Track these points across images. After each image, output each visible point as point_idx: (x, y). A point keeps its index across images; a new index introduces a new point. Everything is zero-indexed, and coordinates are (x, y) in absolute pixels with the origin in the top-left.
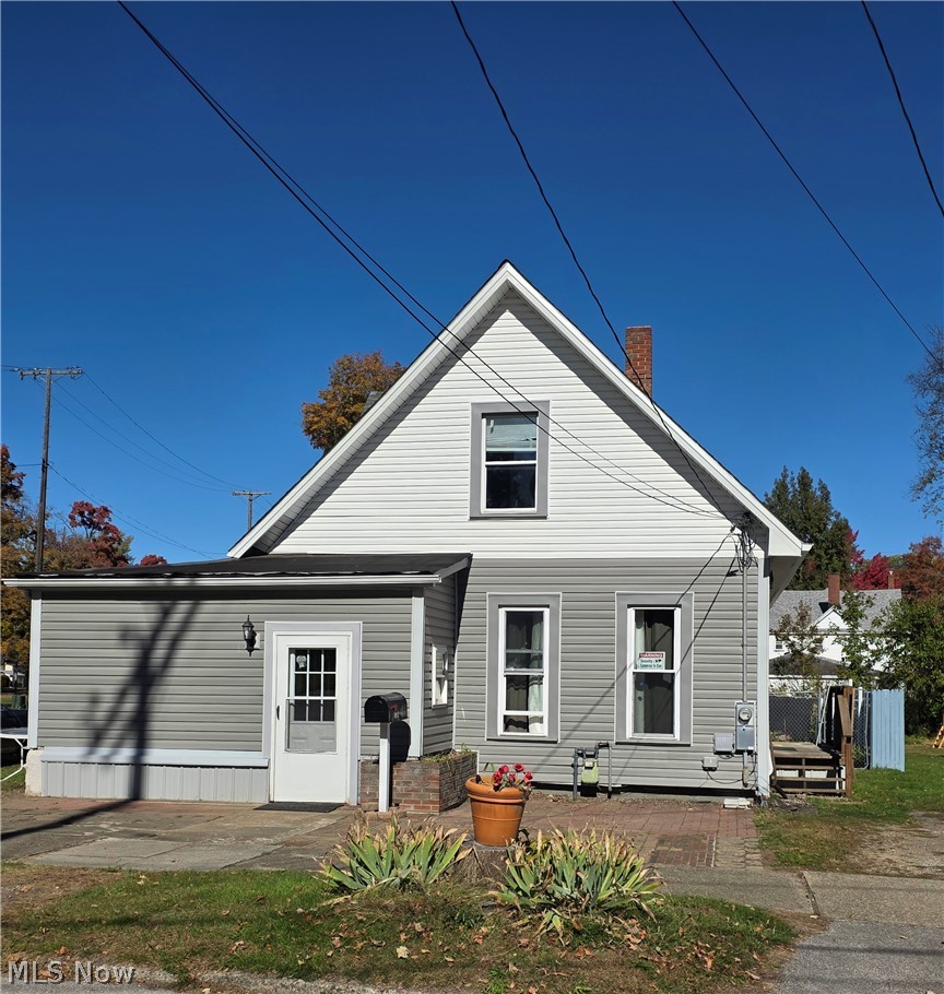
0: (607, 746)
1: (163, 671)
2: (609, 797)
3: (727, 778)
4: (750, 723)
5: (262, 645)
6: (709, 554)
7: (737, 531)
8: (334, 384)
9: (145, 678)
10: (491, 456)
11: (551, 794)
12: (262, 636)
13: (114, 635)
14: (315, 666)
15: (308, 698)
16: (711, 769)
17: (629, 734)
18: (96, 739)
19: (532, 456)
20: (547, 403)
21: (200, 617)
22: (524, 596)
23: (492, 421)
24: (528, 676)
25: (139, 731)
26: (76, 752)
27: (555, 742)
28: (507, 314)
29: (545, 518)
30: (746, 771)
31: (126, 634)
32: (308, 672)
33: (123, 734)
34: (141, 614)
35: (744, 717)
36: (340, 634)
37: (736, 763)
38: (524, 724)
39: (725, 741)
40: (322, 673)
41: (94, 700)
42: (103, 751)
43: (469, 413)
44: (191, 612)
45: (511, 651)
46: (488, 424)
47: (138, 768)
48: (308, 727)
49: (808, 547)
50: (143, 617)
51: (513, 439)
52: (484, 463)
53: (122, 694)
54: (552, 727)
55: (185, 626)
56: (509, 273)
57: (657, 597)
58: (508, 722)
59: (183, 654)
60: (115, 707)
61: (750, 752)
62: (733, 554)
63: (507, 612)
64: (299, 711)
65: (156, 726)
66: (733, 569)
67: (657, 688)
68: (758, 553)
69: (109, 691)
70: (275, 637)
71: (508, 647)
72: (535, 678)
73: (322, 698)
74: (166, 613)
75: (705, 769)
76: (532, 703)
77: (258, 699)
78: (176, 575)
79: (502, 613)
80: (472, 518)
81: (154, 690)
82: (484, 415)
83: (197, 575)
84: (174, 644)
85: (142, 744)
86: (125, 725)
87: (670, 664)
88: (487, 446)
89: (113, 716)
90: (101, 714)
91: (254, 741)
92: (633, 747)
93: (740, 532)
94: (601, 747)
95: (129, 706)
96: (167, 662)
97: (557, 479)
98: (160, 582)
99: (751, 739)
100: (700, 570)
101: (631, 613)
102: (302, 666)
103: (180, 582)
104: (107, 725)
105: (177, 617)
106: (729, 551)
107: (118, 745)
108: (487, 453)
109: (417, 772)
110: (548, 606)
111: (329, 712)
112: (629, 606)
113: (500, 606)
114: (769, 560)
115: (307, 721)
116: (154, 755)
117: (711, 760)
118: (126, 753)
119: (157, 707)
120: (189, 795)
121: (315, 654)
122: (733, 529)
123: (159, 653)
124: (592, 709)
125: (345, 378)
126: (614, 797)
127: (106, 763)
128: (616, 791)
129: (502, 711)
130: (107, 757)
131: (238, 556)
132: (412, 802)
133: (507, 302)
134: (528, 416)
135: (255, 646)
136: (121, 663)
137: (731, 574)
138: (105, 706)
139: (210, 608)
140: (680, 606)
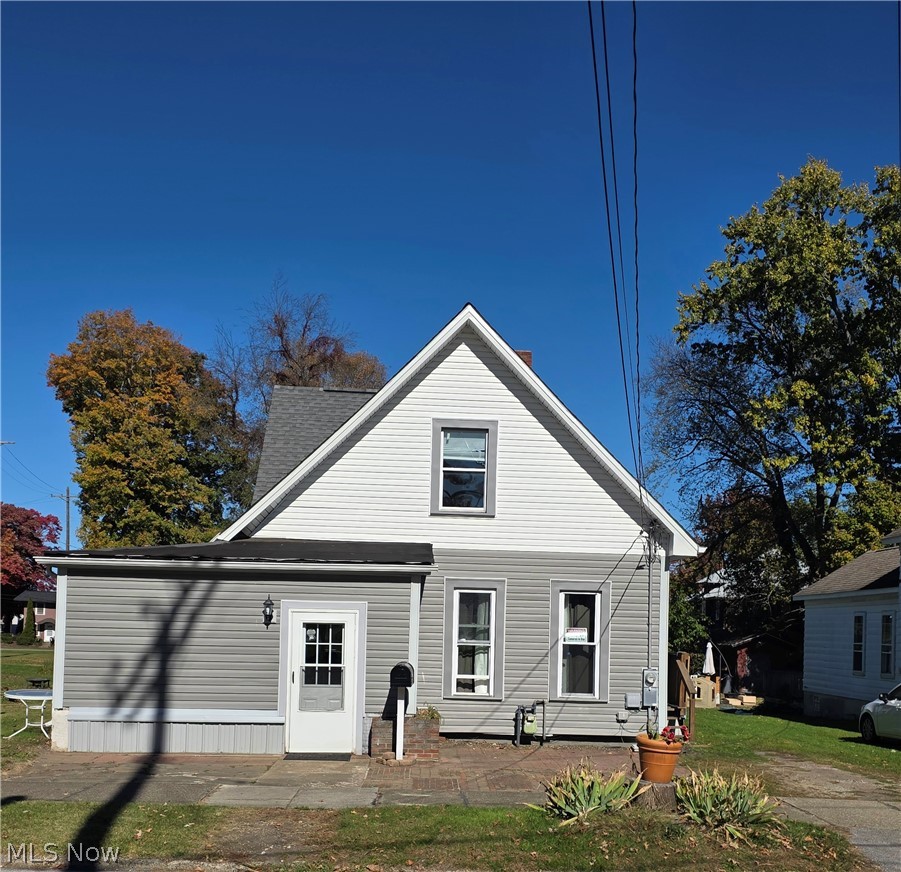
0: (543, 703)
1: (182, 641)
2: (541, 744)
3: (634, 727)
4: (654, 685)
5: (279, 620)
6: (623, 552)
7: (645, 534)
8: (82, 338)
9: (165, 647)
10: (447, 463)
11: (495, 742)
12: (279, 612)
13: (135, 608)
14: (324, 638)
15: (317, 665)
16: (623, 721)
17: (560, 694)
18: (118, 700)
19: (481, 465)
20: (495, 423)
21: (218, 595)
22: (476, 580)
23: (449, 434)
24: (474, 647)
25: (160, 692)
26: (99, 712)
27: (500, 701)
28: (463, 346)
29: (493, 517)
30: (650, 723)
31: (147, 608)
32: (317, 644)
33: (143, 696)
34: (163, 592)
35: (651, 681)
36: (348, 611)
37: (642, 716)
38: (470, 686)
39: (635, 700)
40: (330, 644)
41: (116, 665)
42: (124, 712)
43: (430, 426)
44: (210, 590)
45: (464, 626)
46: (445, 436)
47: (160, 725)
48: (317, 689)
49: (703, 550)
50: (164, 593)
51: (465, 450)
52: (442, 469)
53: (143, 662)
54: (497, 688)
55: (204, 602)
56: (469, 314)
57: (582, 584)
58: (461, 684)
59: (202, 626)
60: (136, 672)
61: (653, 708)
62: (641, 552)
63: (461, 594)
64: (309, 676)
65: (176, 688)
66: (641, 564)
67: (579, 656)
68: (662, 553)
69: (130, 659)
70: (290, 613)
71: (460, 623)
72: (480, 648)
73: (330, 665)
74: (186, 591)
75: (618, 721)
76: (478, 669)
77: (274, 666)
78: (202, 558)
79: (456, 594)
80: (432, 515)
81: (174, 657)
82: (443, 429)
83: (219, 559)
84: (193, 618)
85: (162, 704)
86: (147, 688)
87: (591, 638)
88: (445, 455)
89: (134, 680)
90: (123, 678)
91: (271, 702)
92: (562, 704)
93: (647, 535)
94: (538, 704)
95: (150, 671)
96: (187, 633)
97: (504, 485)
98: (186, 564)
99: (654, 698)
100: (615, 565)
101: (562, 596)
102: (311, 638)
103: (206, 564)
104: (130, 688)
105: (197, 594)
106: (639, 550)
107: (140, 705)
108: (444, 460)
109: (420, 726)
110: (495, 589)
111: (337, 677)
112: (561, 591)
113: (455, 589)
114: (670, 559)
115: (316, 685)
116: (174, 714)
117: (624, 714)
118: (148, 713)
119: (176, 672)
120: (211, 748)
121: (324, 628)
122: (641, 532)
123: (179, 626)
124: (529, 674)
125: (95, 333)
126: (545, 745)
127: (129, 721)
128: (548, 739)
129: (455, 676)
130: (130, 716)
131: (228, 539)
132: (416, 751)
133: (463, 336)
134: (480, 432)
135: (272, 621)
136: (143, 633)
137: (639, 568)
138: (127, 671)
139: (227, 587)
140: (601, 592)
